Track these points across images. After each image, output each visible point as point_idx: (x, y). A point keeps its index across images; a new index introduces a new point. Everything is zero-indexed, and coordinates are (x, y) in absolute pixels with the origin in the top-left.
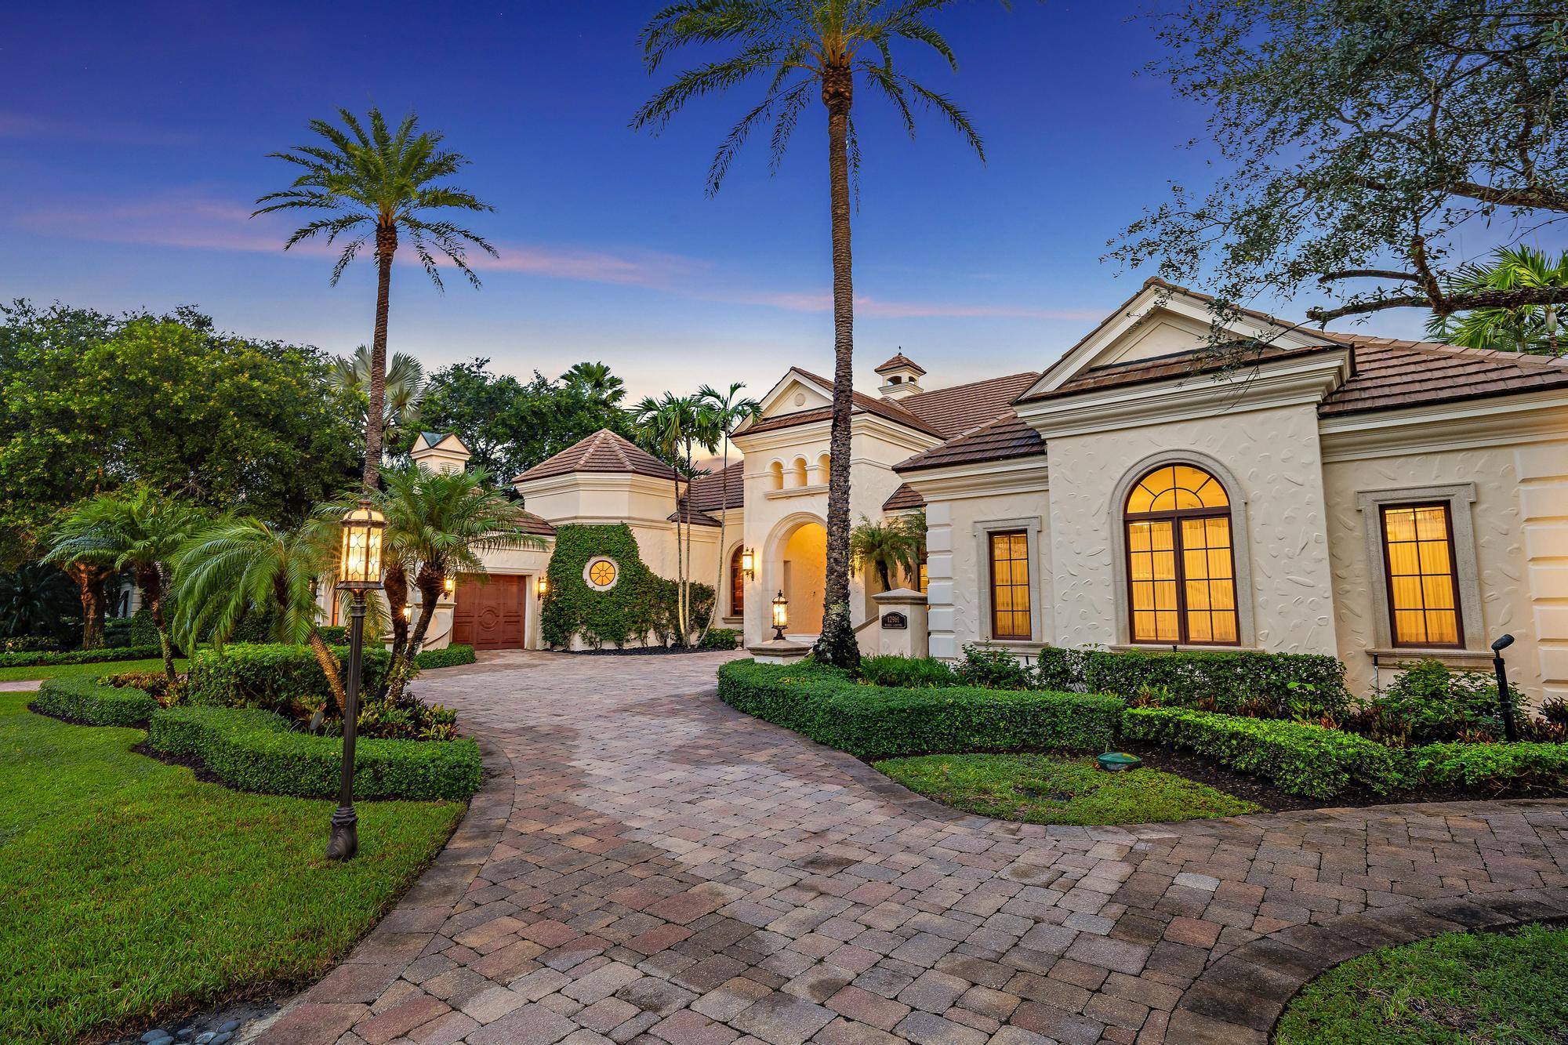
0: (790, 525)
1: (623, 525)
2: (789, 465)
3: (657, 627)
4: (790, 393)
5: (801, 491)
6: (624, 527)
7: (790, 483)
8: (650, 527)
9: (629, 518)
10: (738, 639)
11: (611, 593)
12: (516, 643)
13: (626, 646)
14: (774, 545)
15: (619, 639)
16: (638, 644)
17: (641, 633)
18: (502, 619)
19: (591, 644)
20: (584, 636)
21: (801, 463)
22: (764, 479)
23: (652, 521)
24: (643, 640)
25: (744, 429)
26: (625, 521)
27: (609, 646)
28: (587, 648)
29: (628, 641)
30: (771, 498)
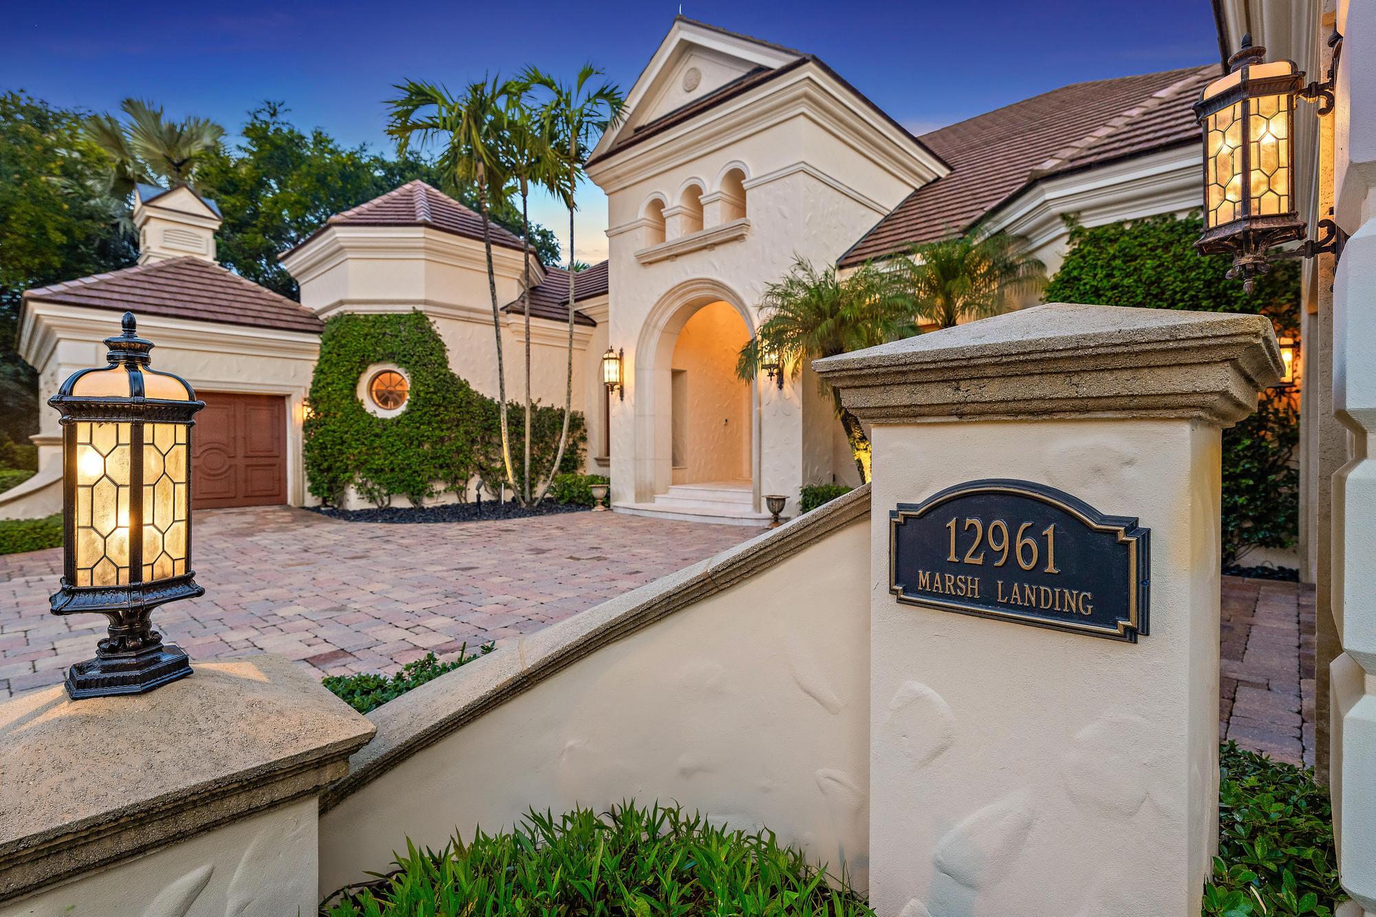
0: (678, 305)
1: (417, 313)
2: (674, 200)
3: (485, 472)
4: (676, 70)
5: (692, 241)
6: (420, 317)
7: (676, 230)
8: (468, 320)
9: (426, 302)
10: (599, 493)
11: (399, 422)
12: (275, 496)
13: (428, 503)
14: (653, 341)
15: (416, 493)
16: (451, 500)
17: (456, 483)
18: (240, 462)
19: (372, 499)
20: (360, 488)
21: (694, 192)
22: (637, 232)
23: (470, 310)
24: (460, 491)
25: (604, 151)
26: (419, 308)
27: (401, 503)
28: (366, 505)
29: (430, 495)
30: (648, 261)
